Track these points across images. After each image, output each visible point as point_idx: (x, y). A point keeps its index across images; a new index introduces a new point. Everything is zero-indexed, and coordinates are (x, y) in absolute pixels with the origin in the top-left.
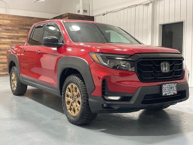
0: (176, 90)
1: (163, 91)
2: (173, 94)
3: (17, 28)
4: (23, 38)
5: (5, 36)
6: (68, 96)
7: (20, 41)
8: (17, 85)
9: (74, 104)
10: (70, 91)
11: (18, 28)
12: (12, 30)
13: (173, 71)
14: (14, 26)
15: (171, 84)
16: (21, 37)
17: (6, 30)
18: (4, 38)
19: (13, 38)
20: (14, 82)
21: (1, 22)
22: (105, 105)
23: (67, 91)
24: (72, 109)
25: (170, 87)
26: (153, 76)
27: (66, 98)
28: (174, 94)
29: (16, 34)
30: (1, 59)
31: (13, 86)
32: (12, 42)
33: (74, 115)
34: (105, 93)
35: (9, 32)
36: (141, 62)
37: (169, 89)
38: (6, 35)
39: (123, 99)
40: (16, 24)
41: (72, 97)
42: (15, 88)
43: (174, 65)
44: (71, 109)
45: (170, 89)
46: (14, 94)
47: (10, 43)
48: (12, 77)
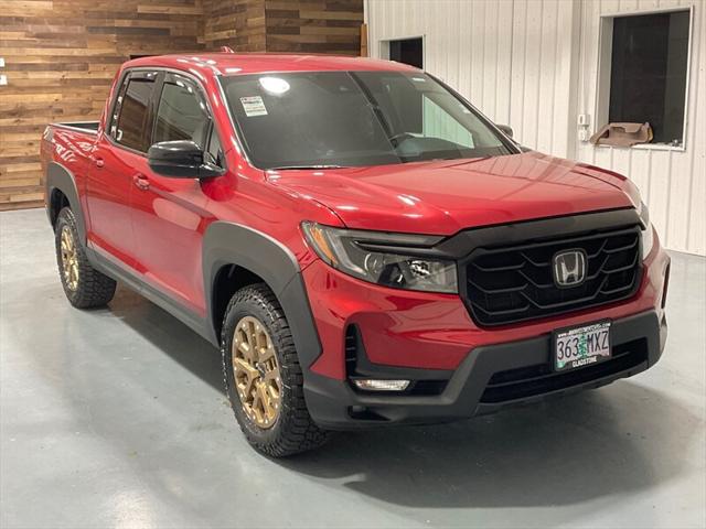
0: (606, 344)
1: (559, 354)
2: (594, 360)
3: (79, 27)
4: (103, 66)
5: (39, 61)
6: (240, 355)
7: (93, 76)
8: (80, 274)
9: (261, 386)
10: (246, 340)
11: (84, 28)
12: (62, 37)
13: (602, 276)
14: (68, 22)
15: (589, 328)
16: (97, 59)
17: (38, 36)
18: (35, 68)
19: (67, 66)
20: (71, 262)
21: (20, 9)
22: (356, 408)
23: (237, 339)
24: (255, 403)
25: (586, 336)
26: (524, 303)
27: (237, 360)
29: (76, 52)
30: (31, 144)
31: (67, 274)
32: (63, 81)
33: (261, 421)
34: (358, 370)
35: (54, 44)
36: (482, 260)
37: (580, 345)
38: (42, 57)
39: (419, 388)
40: (75, 12)
41: (255, 363)
42: (75, 284)
43: (603, 255)
44: (250, 400)
45: (585, 345)
46: (74, 305)
47: (58, 85)
48: (63, 243)
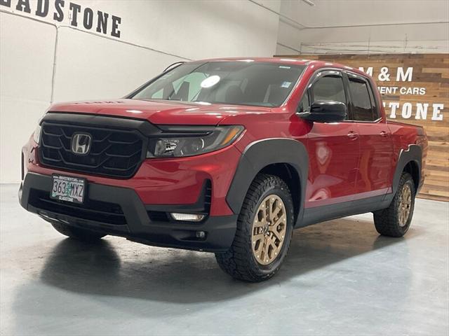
0: (82, 194)
1: (54, 188)
15: (71, 179)
25: (70, 184)
28: (75, 202)
37: (66, 188)
45: (70, 190)
